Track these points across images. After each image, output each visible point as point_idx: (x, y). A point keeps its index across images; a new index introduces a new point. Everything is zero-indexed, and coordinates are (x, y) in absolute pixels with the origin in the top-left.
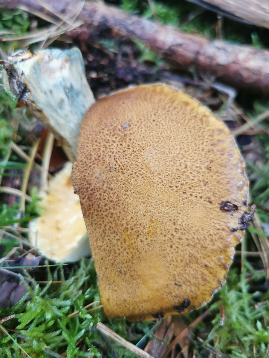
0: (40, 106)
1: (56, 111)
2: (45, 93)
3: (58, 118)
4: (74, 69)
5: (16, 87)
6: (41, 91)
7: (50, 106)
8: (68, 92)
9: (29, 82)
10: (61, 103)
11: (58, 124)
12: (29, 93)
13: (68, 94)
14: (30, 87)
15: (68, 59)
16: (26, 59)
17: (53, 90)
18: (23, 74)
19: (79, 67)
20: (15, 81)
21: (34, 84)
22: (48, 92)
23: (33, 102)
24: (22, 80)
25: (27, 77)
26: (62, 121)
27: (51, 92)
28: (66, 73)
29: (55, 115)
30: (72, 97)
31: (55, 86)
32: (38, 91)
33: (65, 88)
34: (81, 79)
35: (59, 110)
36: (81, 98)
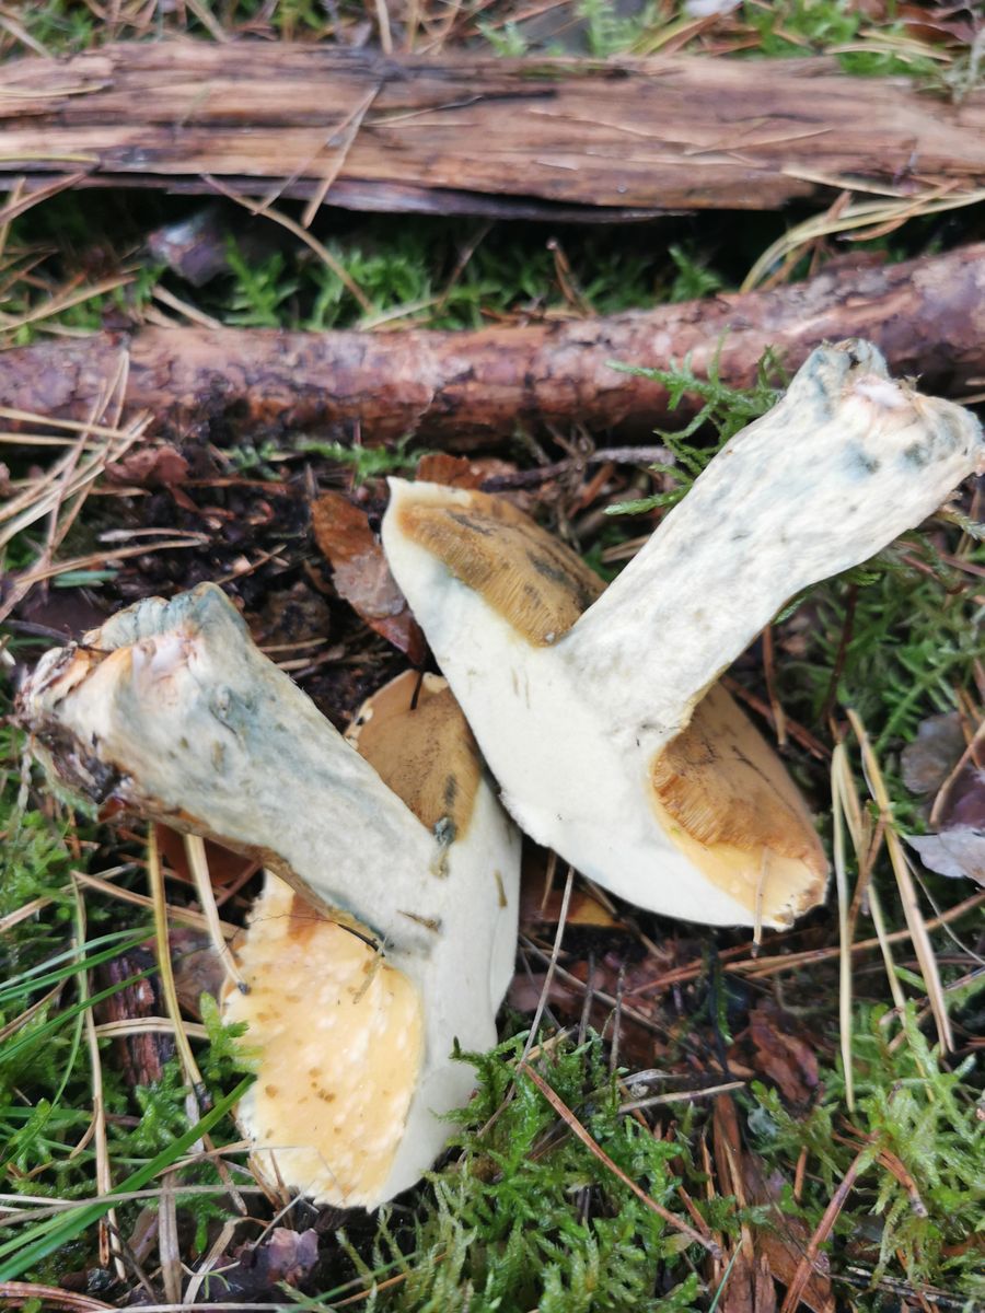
0: (171, 799)
1: (215, 786)
2: (172, 756)
3: (224, 803)
4: (220, 645)
5: (83, 772)
6: (159, 756)
7: (195, 783)
8: (227, 717)
9: (121, 752)
10: (220, 757)
11: (233, 819)
12: (130, 780)
13: (227, 722)
14: (129, 764)
15: (196, 626)
16: (80, 683)
17: (186, 734)
18: (95, 740)
19: (232, 631)
20: (75, 758)
21: (136, 749)
22: (178, 751)
23: (150, 798)
24: (101, 753)
25: (111, 742)
26: (238, 805)
27: (185, 743)
28: (201, 666)
29: (215, 800)
30: (243, 723)
31: (190, 720)
32: (152, 761)
33: (213, 709)
34: (247, 657)
35: (221, 781)
36: (264, 709)
